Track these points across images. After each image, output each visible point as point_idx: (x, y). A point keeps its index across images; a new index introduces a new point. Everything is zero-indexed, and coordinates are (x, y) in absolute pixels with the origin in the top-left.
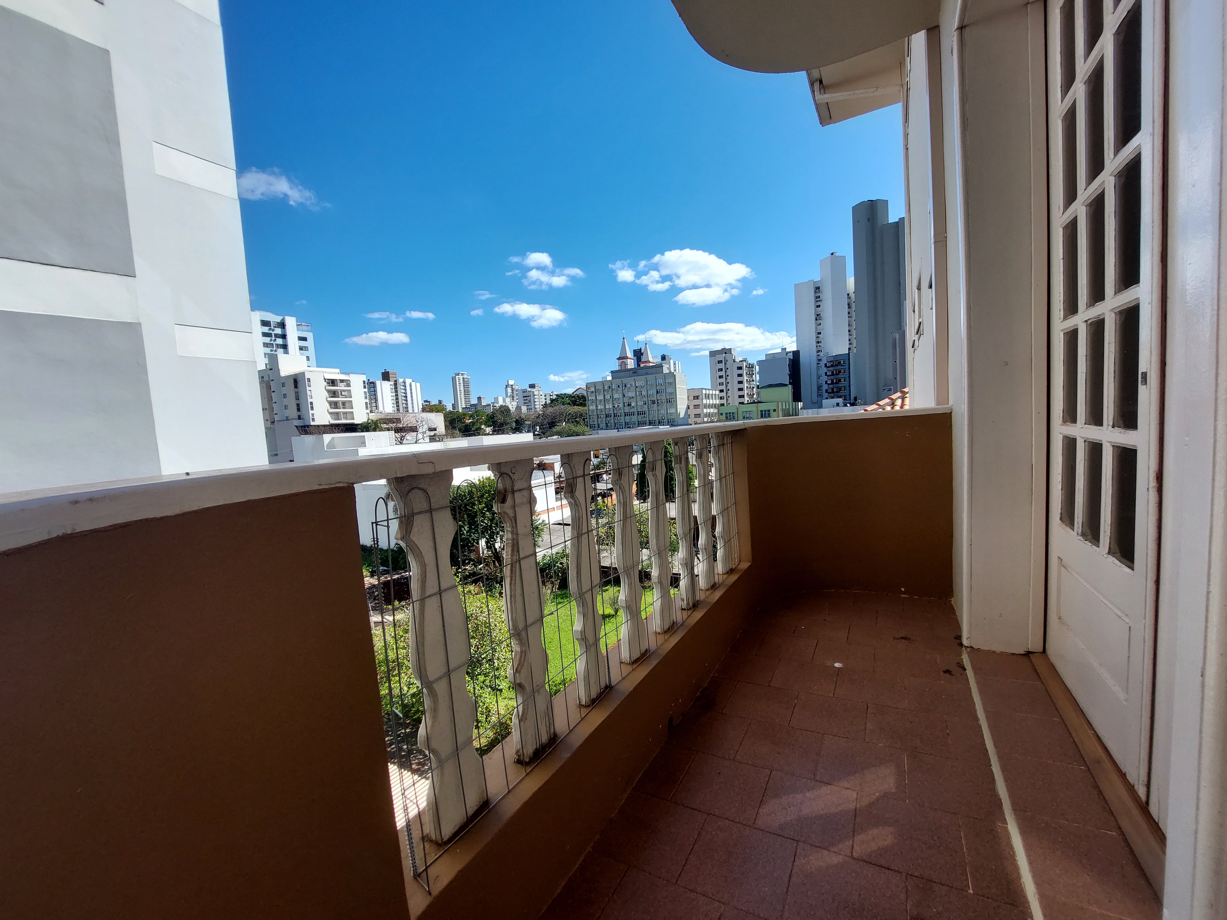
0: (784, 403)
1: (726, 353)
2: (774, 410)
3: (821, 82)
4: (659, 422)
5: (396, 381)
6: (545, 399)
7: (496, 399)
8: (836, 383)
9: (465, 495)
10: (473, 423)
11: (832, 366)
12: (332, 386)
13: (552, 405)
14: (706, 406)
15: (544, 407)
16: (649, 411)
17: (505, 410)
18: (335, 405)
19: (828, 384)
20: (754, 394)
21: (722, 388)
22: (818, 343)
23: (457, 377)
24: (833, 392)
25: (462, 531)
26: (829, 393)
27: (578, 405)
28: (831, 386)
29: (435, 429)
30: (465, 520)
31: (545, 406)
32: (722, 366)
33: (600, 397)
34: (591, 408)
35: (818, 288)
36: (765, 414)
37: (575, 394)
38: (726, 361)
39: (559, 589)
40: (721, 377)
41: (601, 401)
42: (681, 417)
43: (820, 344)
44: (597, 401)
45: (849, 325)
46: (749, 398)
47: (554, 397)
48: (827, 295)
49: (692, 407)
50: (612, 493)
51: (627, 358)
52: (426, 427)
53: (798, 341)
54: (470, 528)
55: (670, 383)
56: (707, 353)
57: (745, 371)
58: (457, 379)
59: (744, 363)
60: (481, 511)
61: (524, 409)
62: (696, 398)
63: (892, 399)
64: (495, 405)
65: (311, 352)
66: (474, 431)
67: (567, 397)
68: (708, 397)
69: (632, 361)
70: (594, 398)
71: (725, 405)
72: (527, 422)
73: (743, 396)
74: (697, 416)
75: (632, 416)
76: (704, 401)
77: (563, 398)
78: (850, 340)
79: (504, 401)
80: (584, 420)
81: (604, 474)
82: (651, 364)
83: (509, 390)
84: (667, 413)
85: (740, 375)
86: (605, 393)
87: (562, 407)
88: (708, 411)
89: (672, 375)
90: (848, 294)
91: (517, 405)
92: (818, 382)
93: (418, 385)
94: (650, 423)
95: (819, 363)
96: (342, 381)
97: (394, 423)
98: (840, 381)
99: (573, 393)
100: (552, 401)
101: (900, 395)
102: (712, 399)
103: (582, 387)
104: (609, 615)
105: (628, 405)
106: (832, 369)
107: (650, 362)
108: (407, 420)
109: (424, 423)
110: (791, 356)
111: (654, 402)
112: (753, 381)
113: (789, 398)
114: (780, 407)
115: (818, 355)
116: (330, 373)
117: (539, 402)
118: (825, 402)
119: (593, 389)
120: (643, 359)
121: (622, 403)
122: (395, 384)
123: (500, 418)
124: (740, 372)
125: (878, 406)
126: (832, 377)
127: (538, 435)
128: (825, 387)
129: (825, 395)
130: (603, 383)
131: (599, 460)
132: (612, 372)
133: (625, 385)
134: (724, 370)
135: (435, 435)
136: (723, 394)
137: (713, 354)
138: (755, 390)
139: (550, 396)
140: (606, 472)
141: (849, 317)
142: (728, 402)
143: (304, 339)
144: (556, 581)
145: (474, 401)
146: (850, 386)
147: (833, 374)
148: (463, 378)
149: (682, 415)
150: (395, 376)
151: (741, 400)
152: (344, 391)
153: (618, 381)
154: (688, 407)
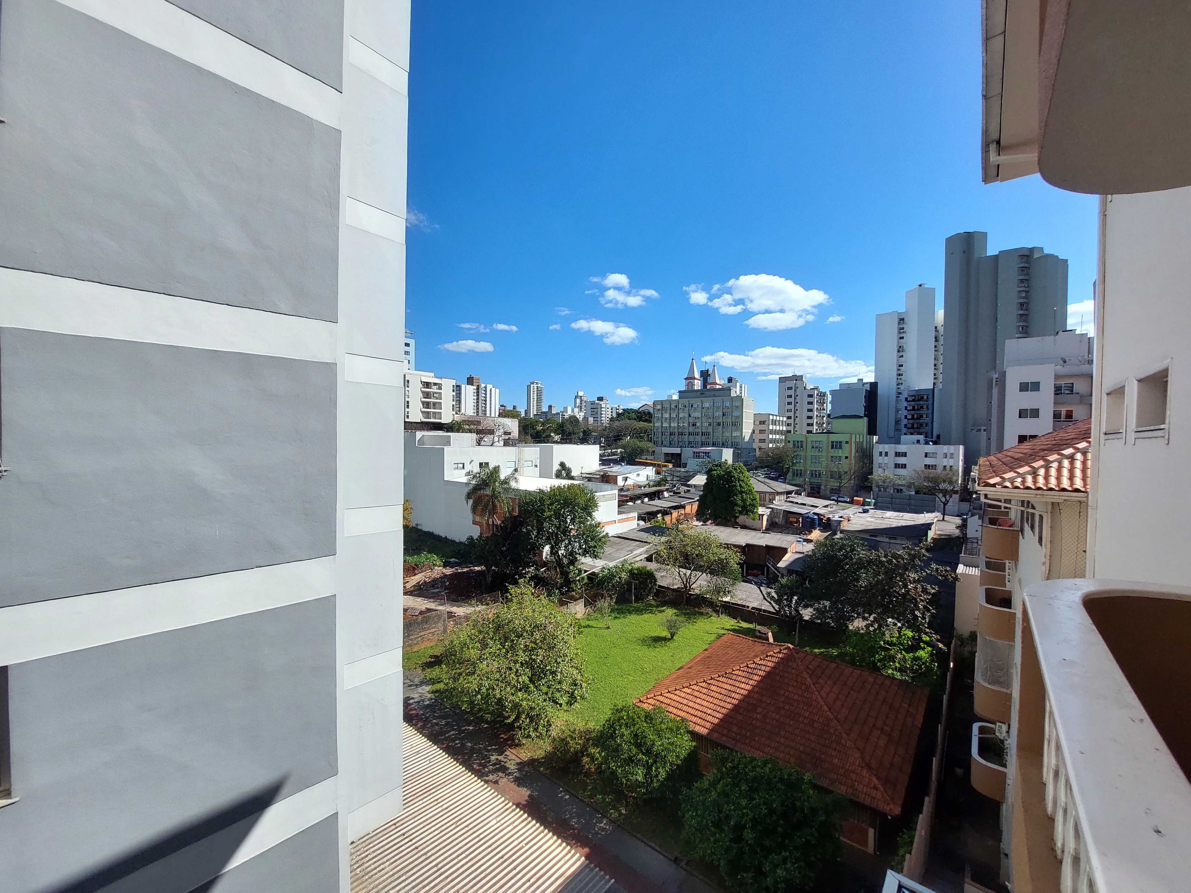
0: (858, 436)
1: (796, 380)
2: (847, 442)
3: (998, 143)
4: (723, 444)
5: (478, 386)
6: (612, 412)
7: (566, 409)
8: (917, 419)
9: (536, 501)
10: (544, 430)
11: (914, 400)
12: (427, 388)
13: (619, 419)
14: (772, 432)
15: (611, 421)
16: (713, 432)
17: (573, 420)
18: (426, 405)
19: (908, 419)
20: (824, 423)
21: (790, 414)
22: (899, 376)
23: (532, 385)
24: (913, 428)
25: (530, 535)
26: (908, 428)
27: (643, 421)
28: (911, 421)
29: (510, 434)
30: (534, 525)
31: (612, 419)
32: (791, 392)
33: (667, 415)
34: (657, 425)
35: (902, 320)
36: (836, 445)
37: (641, 410)
38: (796, 388)
39: (616, 603)
40: (789, 403)
41: (666, 419)
42: (745, 441)
43: (901, 377)
44: (663, 419)
45: (935, 359)
46: (818, 427)
47: (621, 411)
48: (912, 327)
49: (757, 432)
50: (672, 511)
51: (695, 378)
52: (502, 431)
53: (876, 371)
54: (538, 533)
55: (737, 407)
56: (777, 377)
57: (816, 400)
58: (532, 387)
59: (816, 391)
60: (550, 517)
61: (591, 420)
62: (762, 423)
63: (1034, 468)
64: (564, 414)
65: (412, 357)
66: (544, 438)
67: (633, 412)
68: (774, 423)
69: (699, 382)
70: (660, 415)
71: (792, 432)
72: (594, 434)
73: (812, 425)
74: (762, 441)
75: (697, 437)
76: (771, 427)
77: (629, 413)
78: (935, 375)
79: (573, 411)
80: (648, 435)
81: (664, 491)
82: (718, 387)
83: (578, 401)
84: (732, 436)
85: (811, 403)
86: (672, 411)
87: (628, 421)
88: (774, 437)
89: (740, 399)
90: (936, 327)
91: (585, 415)
92: (896, 415)
93: (497, 390)
94: (713, 444)
95: (899, 397)
96: (435, 384)
97: (475, 425)
98: (921, 416)
99: (639, 409)
100: (619, 415)
101: (1043, 463)
102: (779, 425)
103: (648, 403)
104: (665, 638)
105: (693, 425)
106: (913, 403)
107: (717, 384)
108: (486, 424)
109: (501, 427)
110: (868, 387)
111: (719, 424)
112: (824, 409)
113: (863, 431)
114: (853, 440)
115: (898, 388)
116: (425, 376)
117: (606, 416)
118: (903, 437)
119: (659, 407)
120: (710, 380)
121: (687, 423)
122: (478, 389)
123: (569, 428)
124: (810, 400)
125: (1016, 474)
126: (913, 412)
127: (603, 446)
128: (905, 422)
129: (904, 430)
130: (670, 401)
131: (661, 477)
132: (680, 392)
133: (692, 406)
134: (793, 396)
135: (509, 439)
136: (791, 421)
137: (782, 380)
138: (825, 419)
139: (617, 409)
140: (667, 490)
141: (935, 351)
142: (796, 429)
143: (407, 345)
144: (614, 594)
145: (545, 409)
146: (932, 423)
147: (914, 409)
148: (537, 387)
149: (747, 439)
150: (478, 381)
151: (810, 428)
152: (436, 393)
153: (685, 401)
154: (754, 432)
